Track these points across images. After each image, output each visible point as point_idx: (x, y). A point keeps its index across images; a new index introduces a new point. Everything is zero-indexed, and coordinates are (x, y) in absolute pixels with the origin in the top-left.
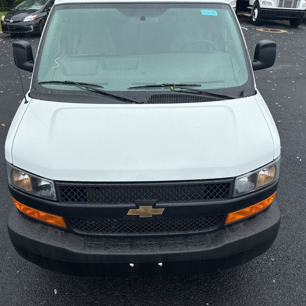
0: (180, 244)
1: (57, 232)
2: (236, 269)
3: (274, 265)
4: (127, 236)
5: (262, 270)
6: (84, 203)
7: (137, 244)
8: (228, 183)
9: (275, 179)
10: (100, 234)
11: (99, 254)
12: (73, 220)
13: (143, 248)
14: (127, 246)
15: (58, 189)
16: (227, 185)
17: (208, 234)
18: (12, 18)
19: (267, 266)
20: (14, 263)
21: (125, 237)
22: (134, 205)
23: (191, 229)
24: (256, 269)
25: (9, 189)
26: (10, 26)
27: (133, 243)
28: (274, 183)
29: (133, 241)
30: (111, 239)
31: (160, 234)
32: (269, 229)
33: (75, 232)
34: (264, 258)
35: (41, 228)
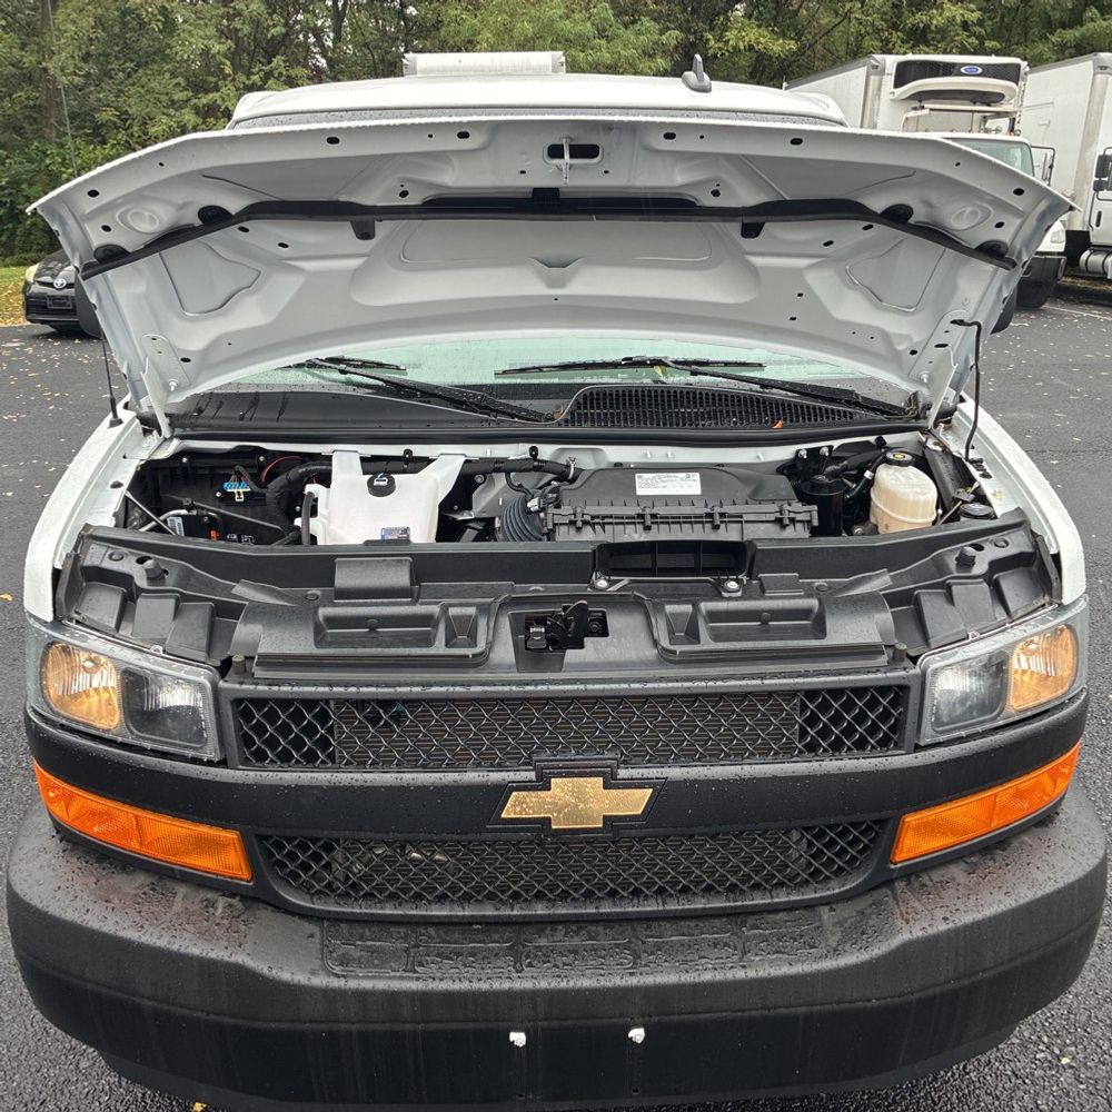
0: (715, 945)
1: (212, 904)
2: (933, 1101)
3: (1082, 1083)
4: (499, 916)
5: (1039, 1102)
6: (326, 770)
7: (539, 948)
8: (898, 686)
9: (1075, 686)
10: (389, 910)
11: (386, 987)
12: (280, 847)
13: (565, 964)
14: (496, 955)
15: (228, 711)
16: (897, 695)
17: (827, 908)
18: (61, 273)
19: (1054, 1089)
20: (15, 1084)
21: (487, 924)
22: (532, 775)
23: (757, 886)
24: (1012, 1098)
25: (29, 730)
26: (53, 298)
27: (524, 946)
28: (1071, 700)
29: (523, 937)
30: (431, 930)
31: (630, 909)
32: (1071, 886)
33: (286, 900)
34: (1038, 1057)
35: (146, 889)
